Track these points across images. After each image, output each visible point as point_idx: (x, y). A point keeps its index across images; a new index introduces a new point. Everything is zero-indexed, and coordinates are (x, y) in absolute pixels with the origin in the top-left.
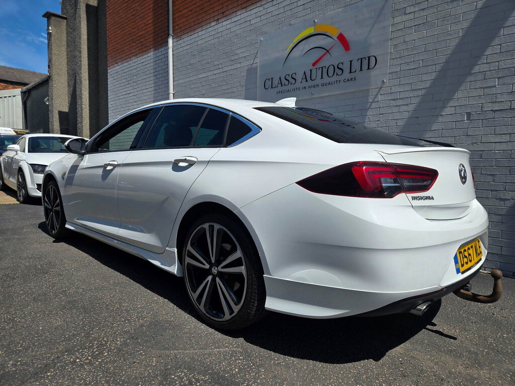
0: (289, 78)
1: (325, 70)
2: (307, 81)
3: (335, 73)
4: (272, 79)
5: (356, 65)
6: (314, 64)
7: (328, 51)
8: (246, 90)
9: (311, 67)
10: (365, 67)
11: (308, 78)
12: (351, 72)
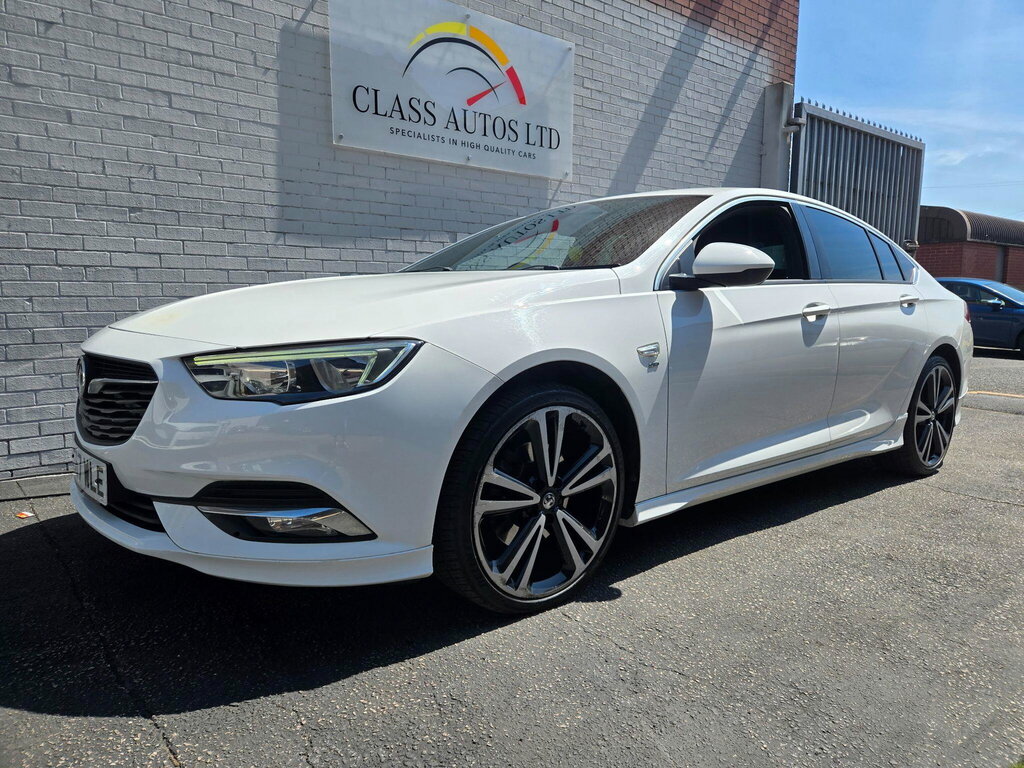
0: (421, 109)
1: (489, 123)
2: (457, 129)
3: (506, 136)
4: (376, 91)
5: (534, 135)
6: (471, 101)
7: (493, 89)
8: (282, 86)
9: (466, 107)
10: (546, 142)
11: (461, 127)
12: (528, 143)
